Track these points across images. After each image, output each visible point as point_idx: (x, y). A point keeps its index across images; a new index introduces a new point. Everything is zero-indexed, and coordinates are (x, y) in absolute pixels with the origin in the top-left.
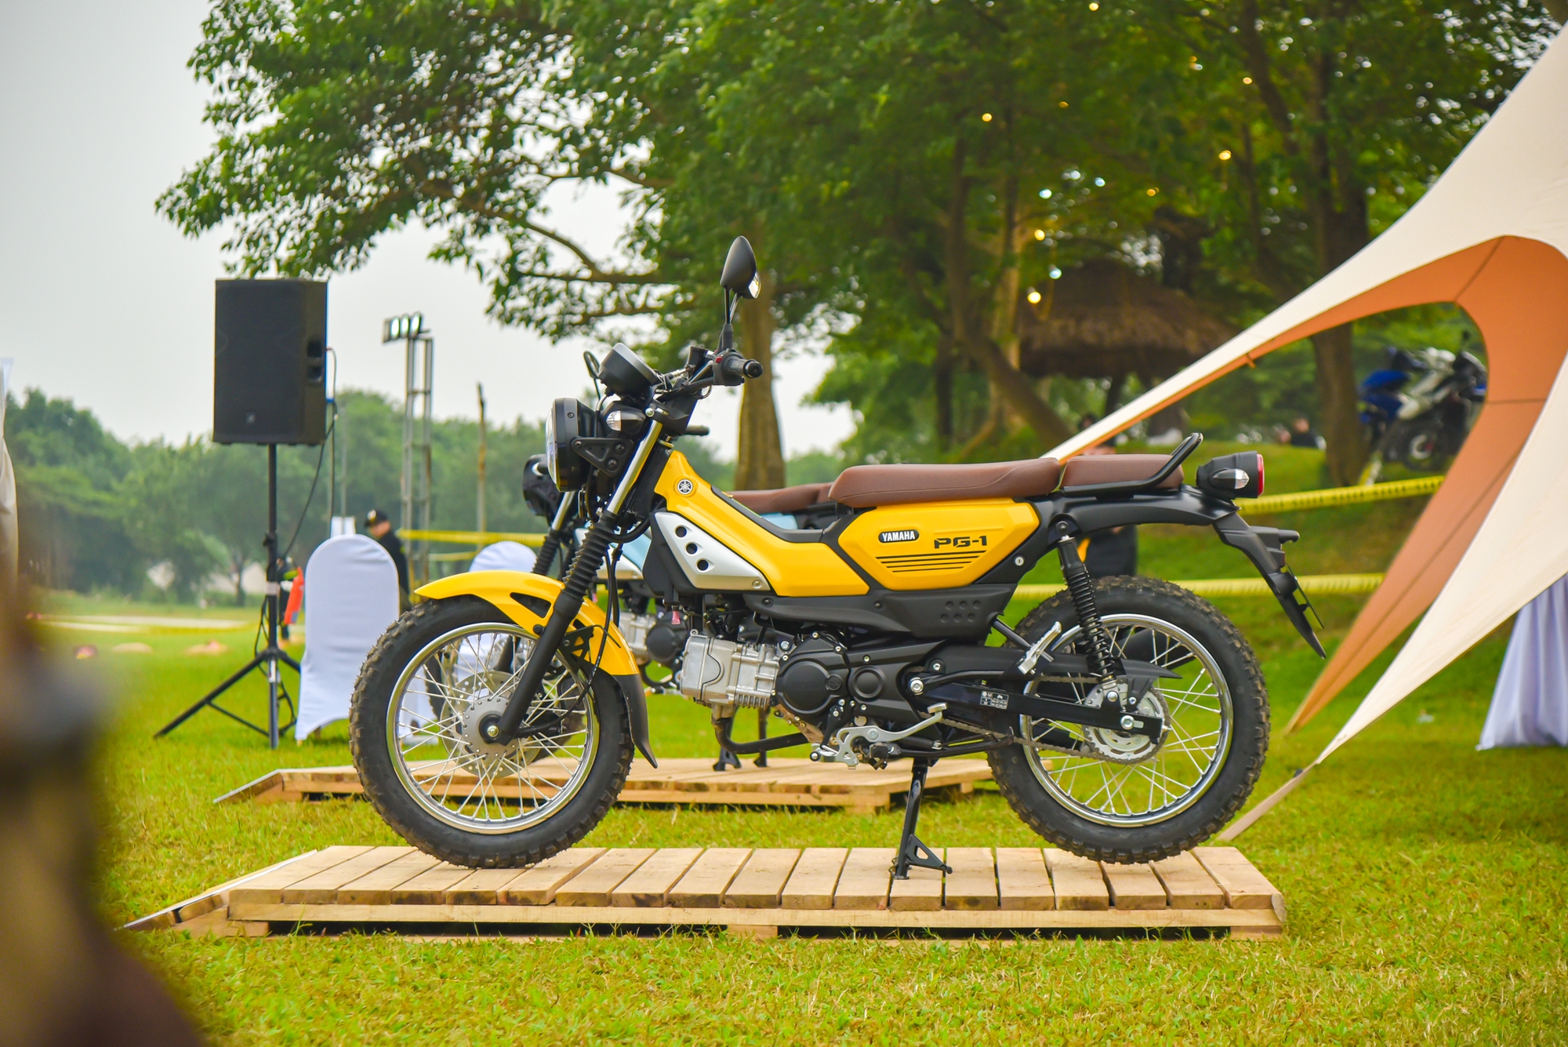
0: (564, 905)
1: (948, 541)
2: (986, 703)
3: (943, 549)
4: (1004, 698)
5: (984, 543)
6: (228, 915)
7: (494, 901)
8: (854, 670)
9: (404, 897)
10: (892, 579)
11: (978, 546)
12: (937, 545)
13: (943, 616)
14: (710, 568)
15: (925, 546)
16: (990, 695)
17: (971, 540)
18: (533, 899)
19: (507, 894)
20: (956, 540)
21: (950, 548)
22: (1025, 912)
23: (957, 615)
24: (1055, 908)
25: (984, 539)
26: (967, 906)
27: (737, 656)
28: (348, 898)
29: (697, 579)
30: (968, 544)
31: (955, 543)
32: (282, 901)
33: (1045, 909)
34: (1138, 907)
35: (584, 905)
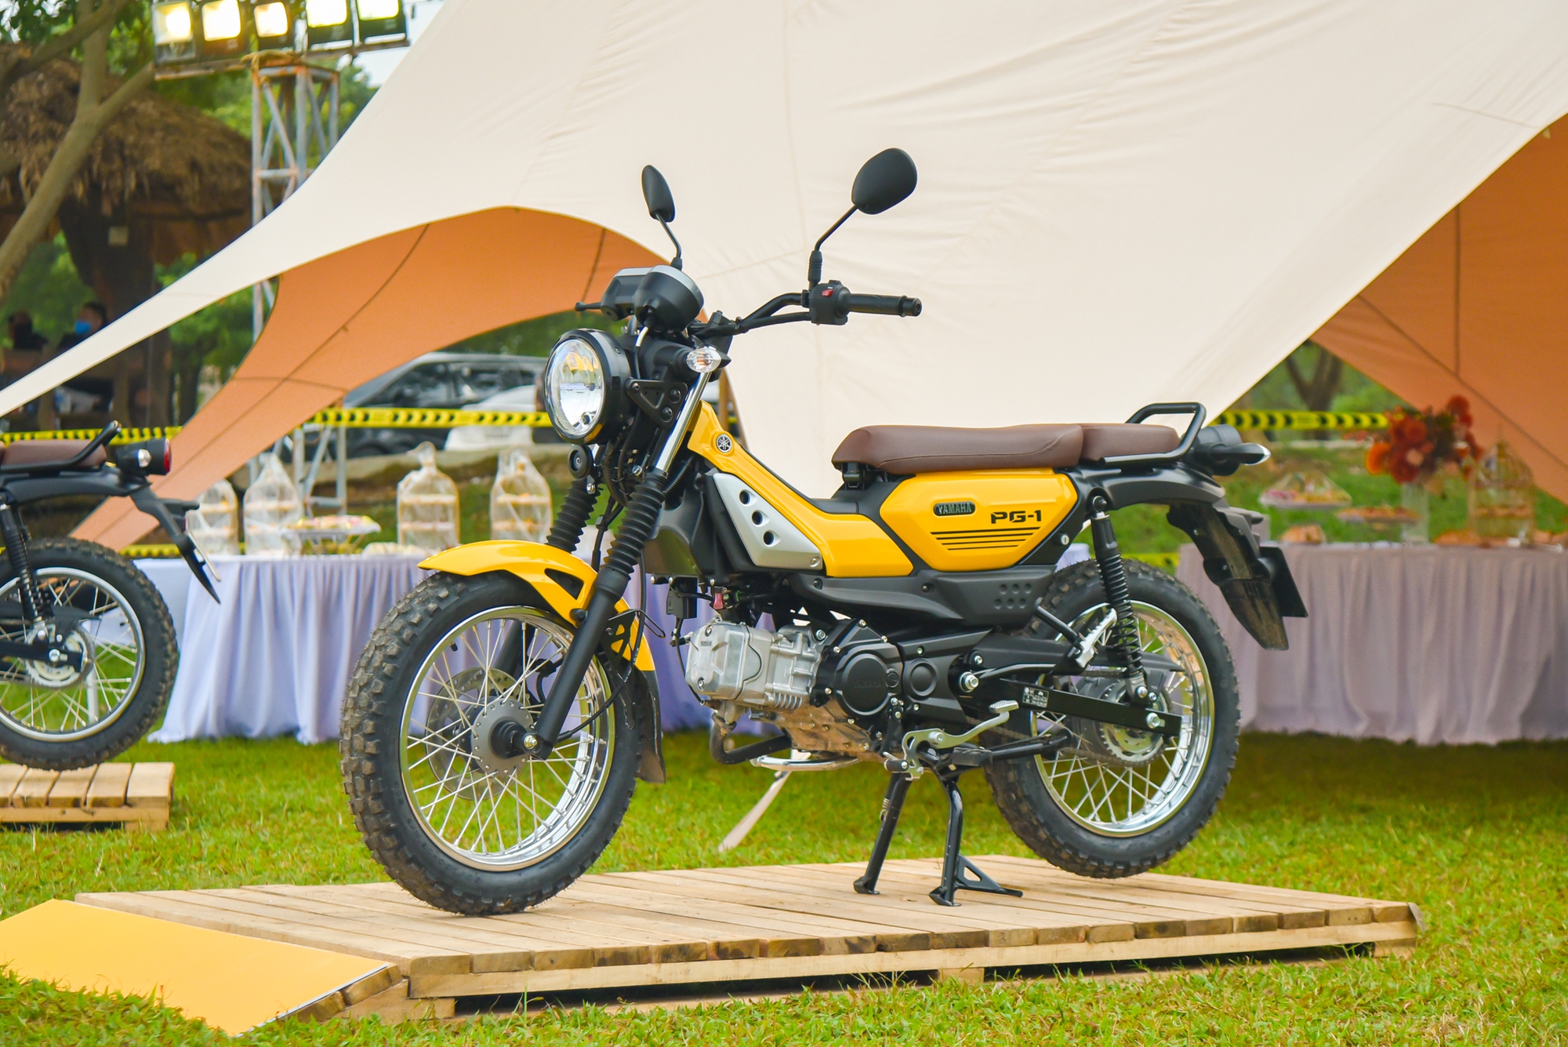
0: (777, 956)
1: (1005, 515)
2: (1028, 701)
3: (1001, 524)
4: (1045, 695)
5: (1039, 519)
6: (409, 994)
7: (703, 956)
8: (908, 663)
9: (607, 956)
10: (942, 558)
11: (1030, 522)
12: (994, 519)
13: (999, 601)
14: (775, 542)
15: (978, 521)
16: (1032, 692)
17: (1026, 514)
18: (744, 951)
19: (718, 945)
20: (1012, 514)
21: (1005, 523)
22: (1206, 937)
23: (1011, 601)
24: (1232, 931)
25: (1038, 513)
26: (1157, 933)
27: (774, 647)
28: (547, 962)
29: (760, 555)
30: (1023, 519)
31: (1012, 518)
32: (471, 971)
33: (1224, 933)
34: (1301, 926)
35: (797, 955)
